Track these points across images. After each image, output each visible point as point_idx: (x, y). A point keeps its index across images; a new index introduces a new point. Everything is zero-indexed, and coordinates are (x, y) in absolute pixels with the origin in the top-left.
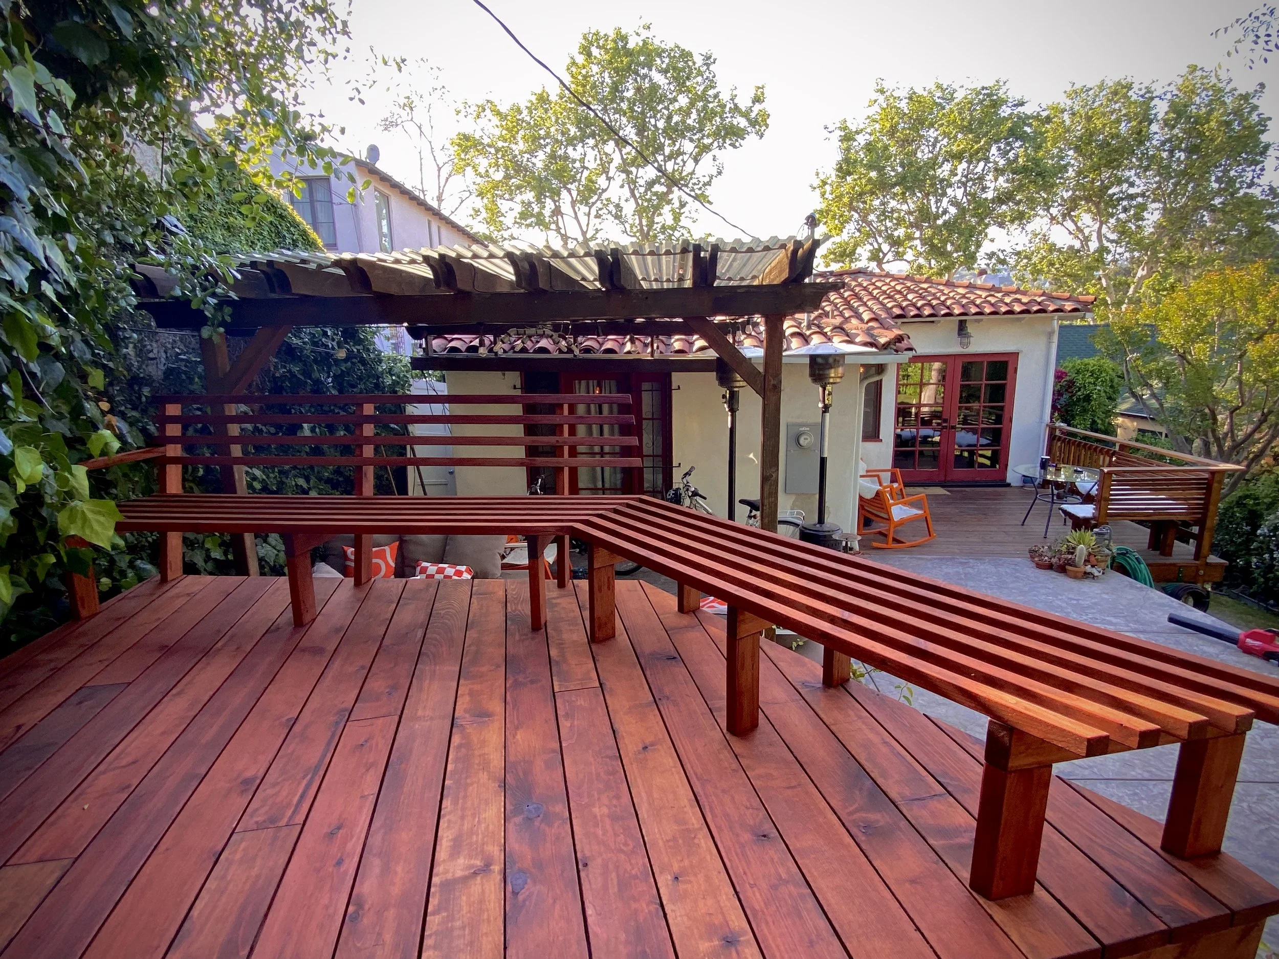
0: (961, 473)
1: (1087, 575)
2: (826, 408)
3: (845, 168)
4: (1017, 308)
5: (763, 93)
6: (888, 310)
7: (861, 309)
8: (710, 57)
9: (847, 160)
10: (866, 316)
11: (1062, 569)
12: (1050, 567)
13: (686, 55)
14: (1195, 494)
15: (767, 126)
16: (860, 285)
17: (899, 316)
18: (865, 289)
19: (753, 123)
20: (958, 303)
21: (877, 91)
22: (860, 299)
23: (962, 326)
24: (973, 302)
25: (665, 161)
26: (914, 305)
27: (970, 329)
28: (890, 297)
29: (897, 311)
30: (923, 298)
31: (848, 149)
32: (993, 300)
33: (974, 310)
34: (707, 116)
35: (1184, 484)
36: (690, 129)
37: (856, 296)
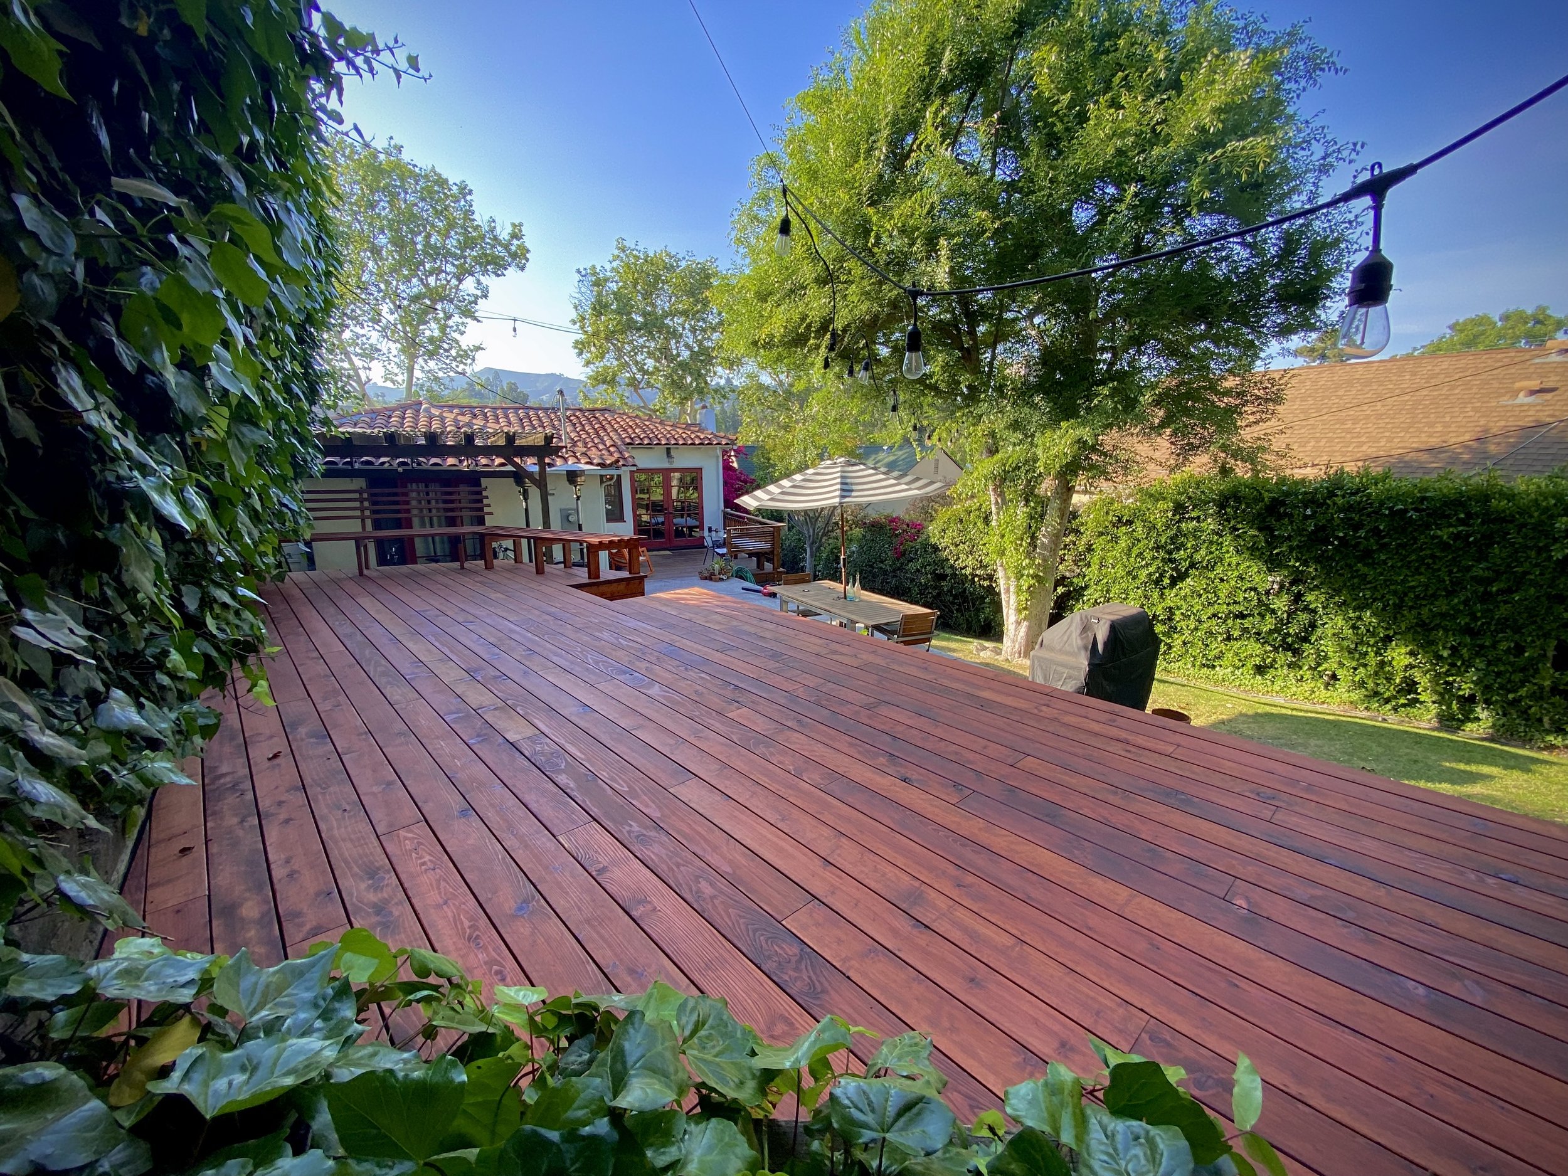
0: (678, 541)
1: (721, 580)
2: (578, 498)
3: (600, 308)
4: (697, 442)
5: (520, 231)
6: (622, 439)
7: (606, 438)
8: (465, 188)
9: (599, 302)
10: (608, 443)
11: (711, 579)
12: (706, 578)
13: (442, 182)
14: (769, 538)
15: (527, 260)
16: (606, 419)
17: (629, 444)
18: (609, 423)
19: (514, 256)
20: (665, 436)
21: (619, 248)
22: (605, 430)
23: (668, 450)
24: (673, 437)
25: (427, 277)
26: (639, 436)
27: (673, 453)
28: (625, 430)
29: (628, 440)
30: (645, 432)
31: (600, 294)
32: (684, 436)
33: (673, 442)
34: (468, 243)
35: (764, 534)
36: (449, 253)
37: (603, 427)
